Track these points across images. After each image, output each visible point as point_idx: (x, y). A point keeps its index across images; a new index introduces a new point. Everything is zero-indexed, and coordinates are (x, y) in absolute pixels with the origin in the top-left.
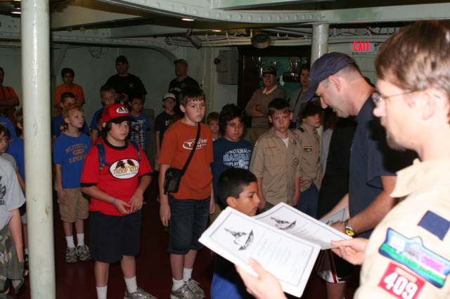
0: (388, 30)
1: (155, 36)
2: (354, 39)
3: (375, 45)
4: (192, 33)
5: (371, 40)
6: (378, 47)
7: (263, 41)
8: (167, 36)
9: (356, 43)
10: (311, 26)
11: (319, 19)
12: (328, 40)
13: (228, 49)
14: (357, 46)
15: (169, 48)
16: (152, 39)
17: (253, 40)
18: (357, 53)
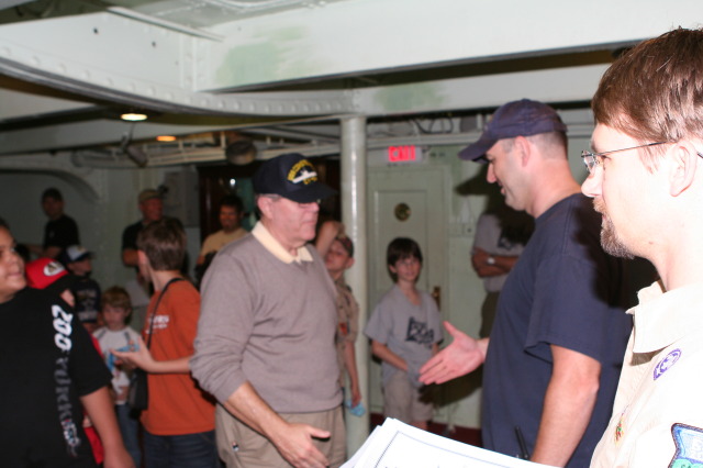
0: (443, 125)
1: (53, 151)
2: (392, 142)
3: (424, 151)
4: (132, 142)
5: (419, 143)
6: (427, 153)
7: (244, 152)
8: (75, 149)
9: (393, 149)
10: (336, 122)
11: (350, 109)
12: (366, 144)
13: (179, 169)
14: (396, 153)
15: (78, 172)
16: (47, 157)
17: (230, 150)
18: (395, 165)
